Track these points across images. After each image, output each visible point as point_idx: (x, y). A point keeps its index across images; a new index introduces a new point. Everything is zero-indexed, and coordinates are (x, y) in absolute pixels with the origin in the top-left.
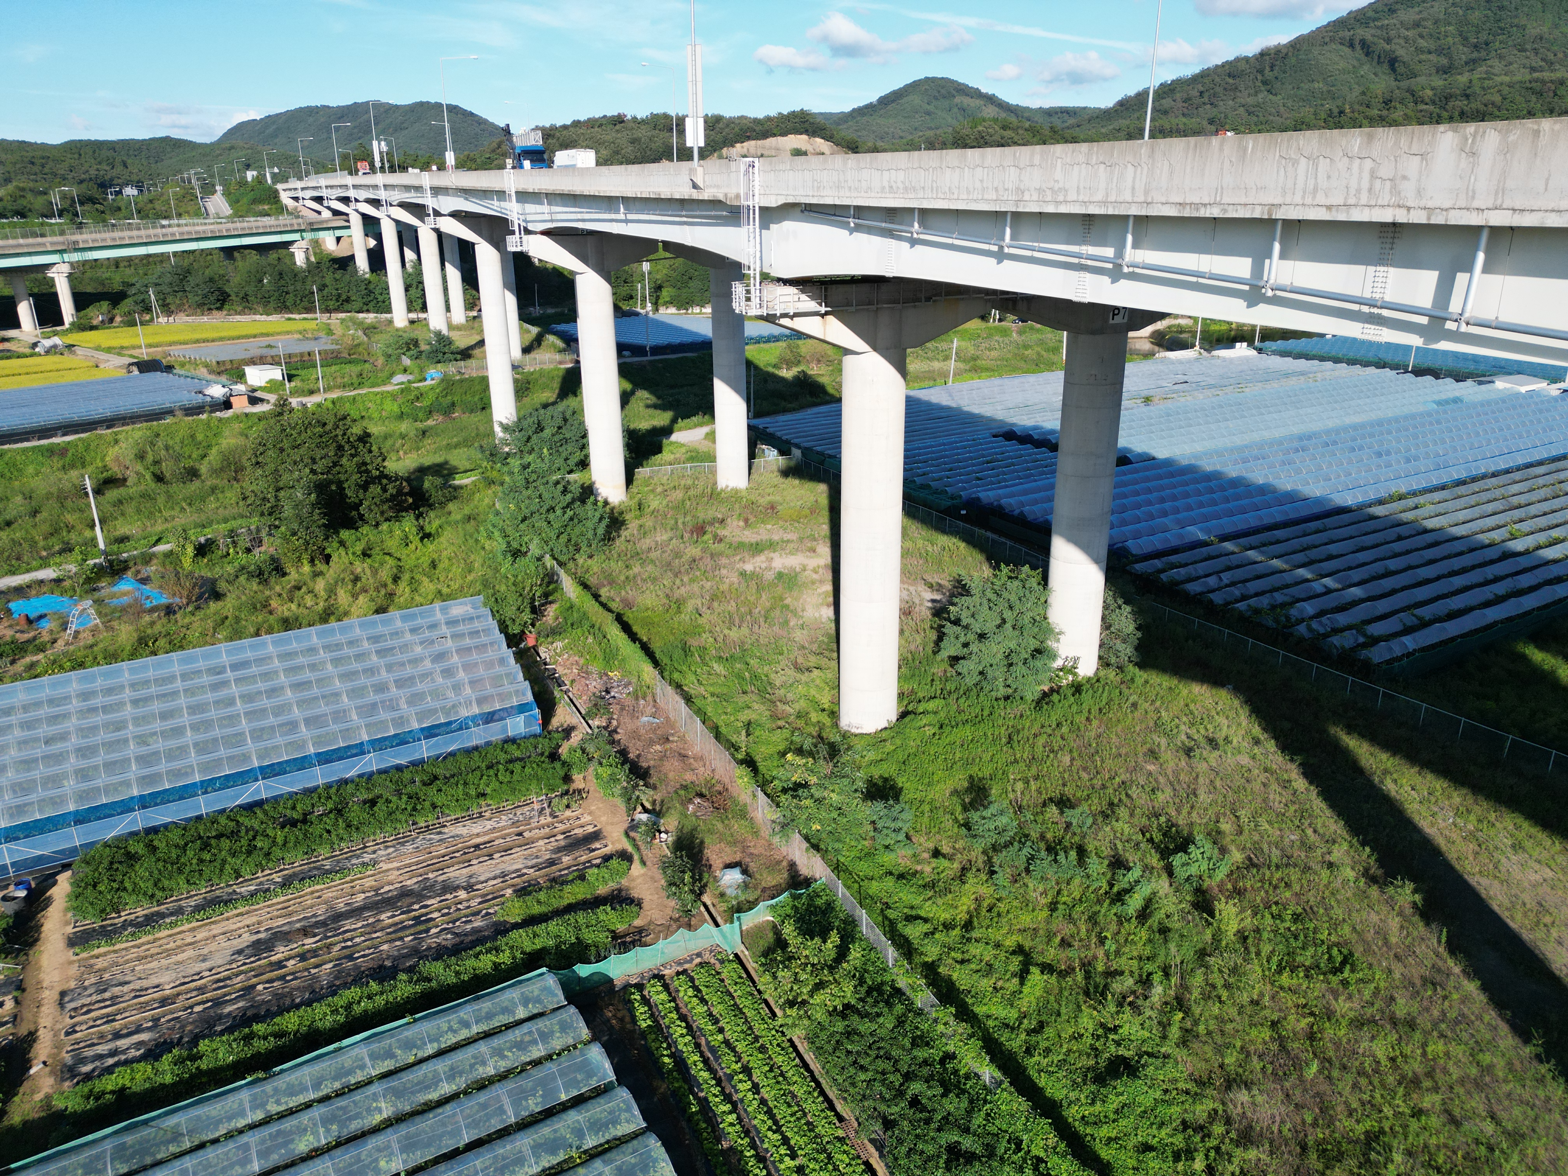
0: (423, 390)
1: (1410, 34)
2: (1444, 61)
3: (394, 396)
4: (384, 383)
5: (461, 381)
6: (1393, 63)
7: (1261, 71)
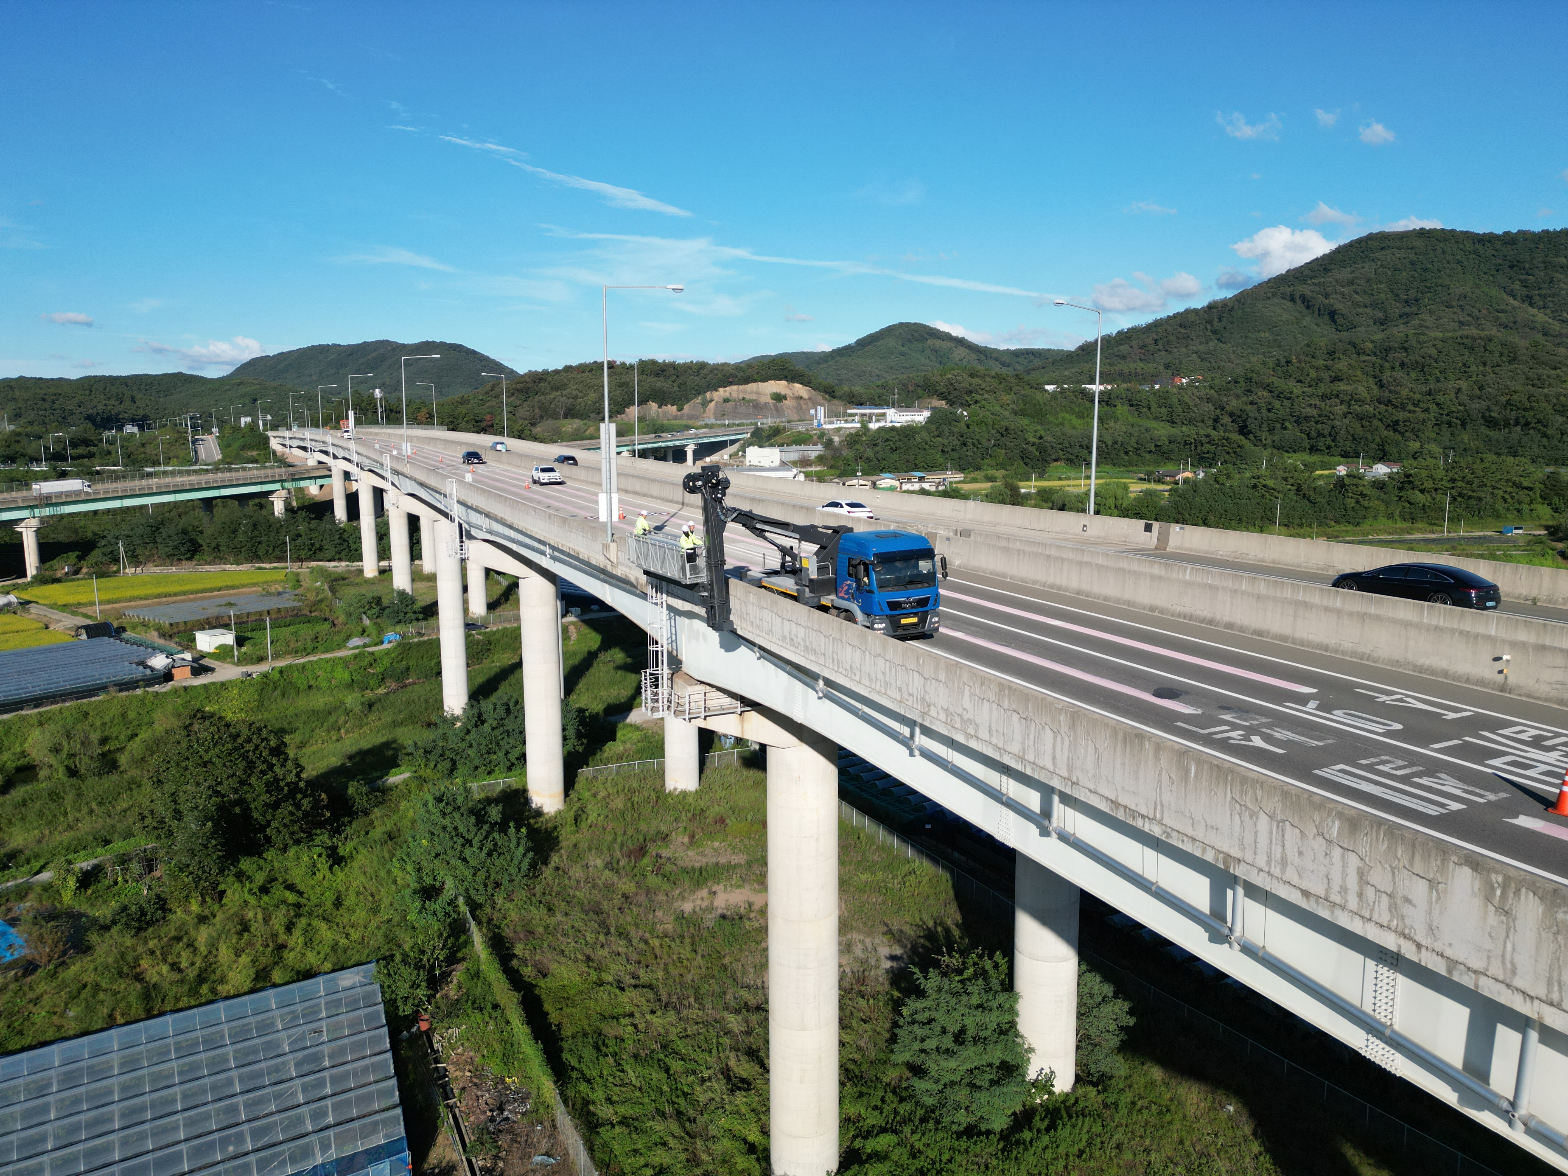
0: (377, 655)
1: (1345, 290)
2: (1380, 315)
3: (345, 663)
4: (339, 647)
5: (419, 644)
6: (1332, 315)
7: (1210, 322)
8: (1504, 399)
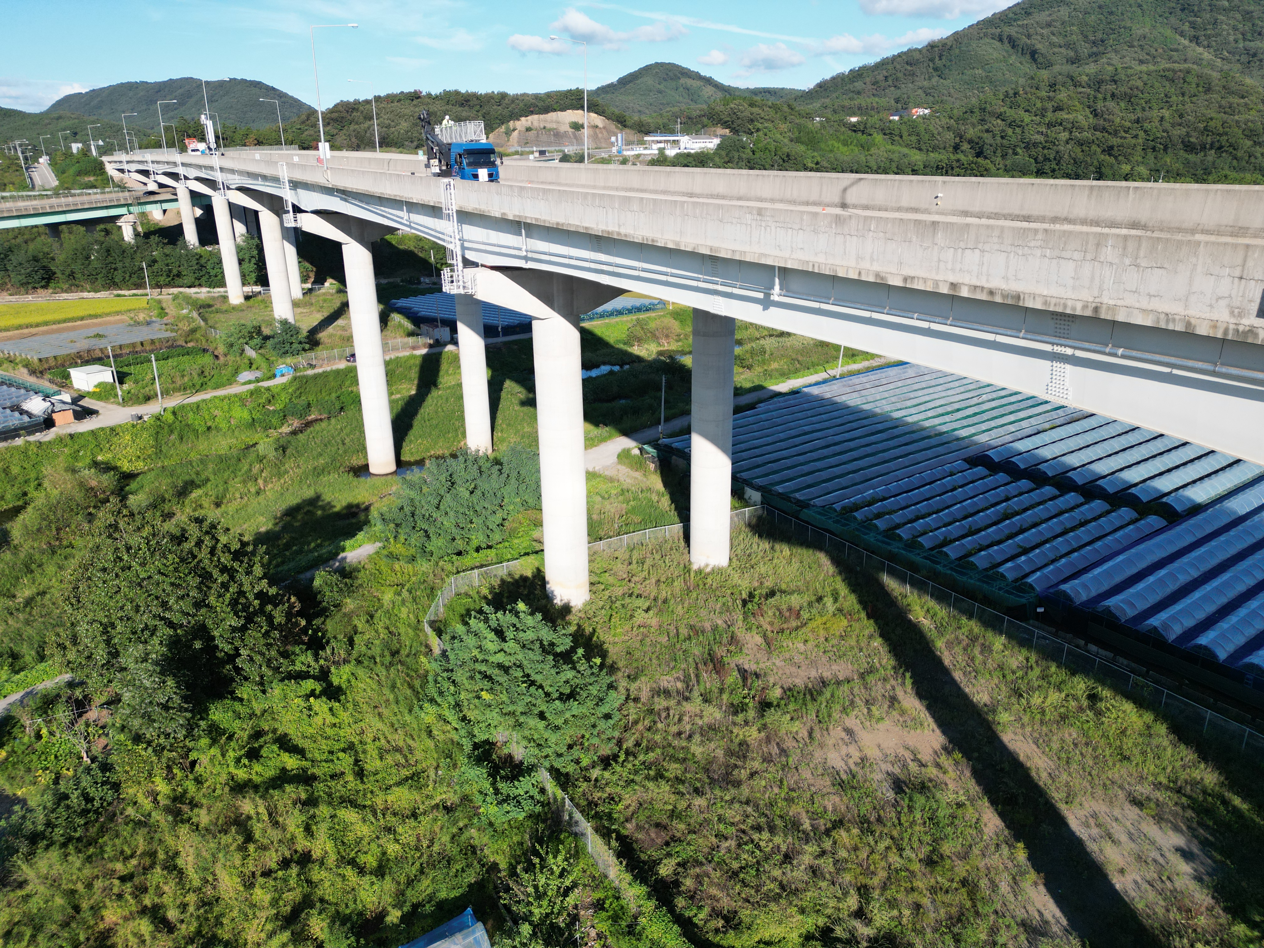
0: (275, 391)
1: (1045, 31)
2: (1072, 54)
3: (241, 400)
4: (231, 381)
5: (316, 377)
6: (1033, 54)
7: (932, 60)
8: (1201, 126)
